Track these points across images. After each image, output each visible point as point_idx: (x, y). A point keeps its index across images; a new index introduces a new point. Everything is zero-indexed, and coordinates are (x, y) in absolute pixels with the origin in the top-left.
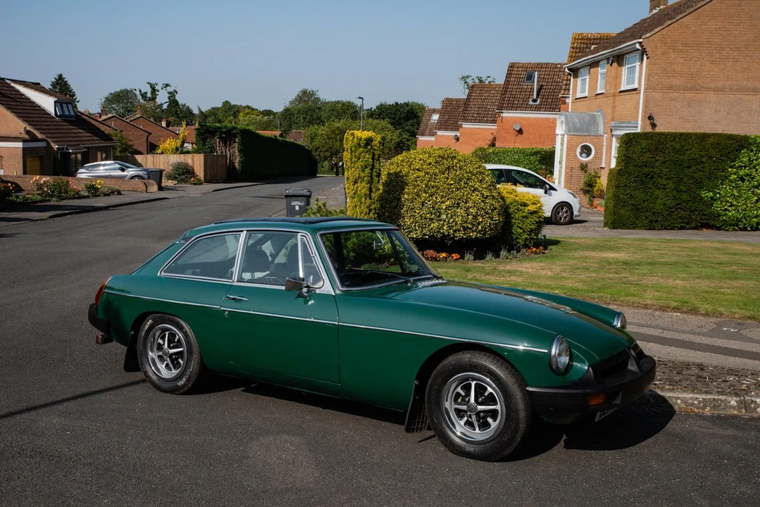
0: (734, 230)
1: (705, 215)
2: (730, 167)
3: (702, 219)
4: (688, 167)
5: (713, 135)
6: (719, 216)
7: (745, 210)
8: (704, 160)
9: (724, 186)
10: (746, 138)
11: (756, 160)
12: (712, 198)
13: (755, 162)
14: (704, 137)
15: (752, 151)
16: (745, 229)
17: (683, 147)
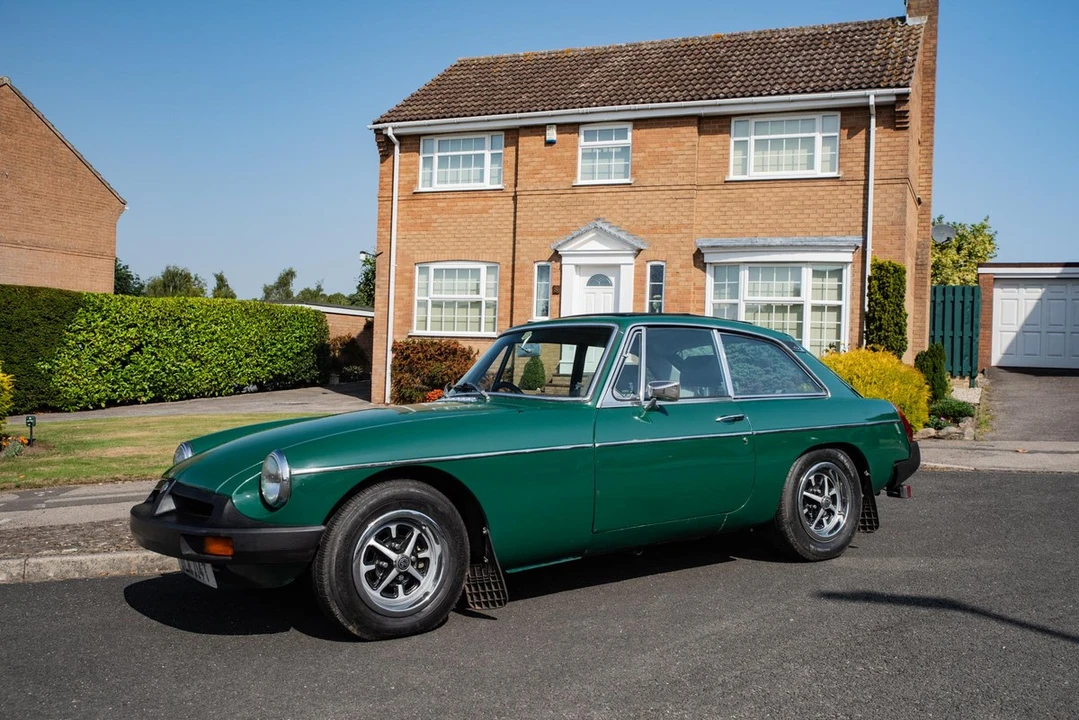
0: (76, 410)
1: (43, 393)
2: (68, 331)
3: (38, 399)
4: (18, 330)
5: (42, 288)
6: (59, 392)
7: (87, 384)
8: (37, 320)
9: (63, 355)
10: (80, 294)
11: (94, 322)
12: (49, 370)
13: (93, 324)
14: (32, 291)
15: (87, 311)
16: (86, 409)
17: (9, 303)
